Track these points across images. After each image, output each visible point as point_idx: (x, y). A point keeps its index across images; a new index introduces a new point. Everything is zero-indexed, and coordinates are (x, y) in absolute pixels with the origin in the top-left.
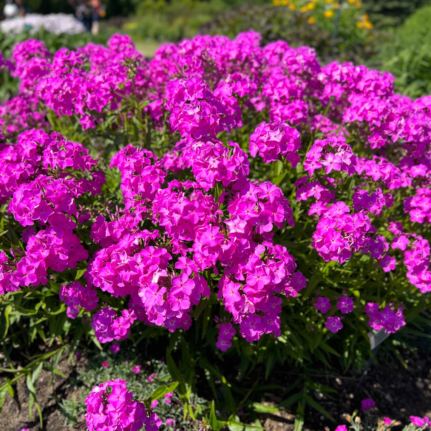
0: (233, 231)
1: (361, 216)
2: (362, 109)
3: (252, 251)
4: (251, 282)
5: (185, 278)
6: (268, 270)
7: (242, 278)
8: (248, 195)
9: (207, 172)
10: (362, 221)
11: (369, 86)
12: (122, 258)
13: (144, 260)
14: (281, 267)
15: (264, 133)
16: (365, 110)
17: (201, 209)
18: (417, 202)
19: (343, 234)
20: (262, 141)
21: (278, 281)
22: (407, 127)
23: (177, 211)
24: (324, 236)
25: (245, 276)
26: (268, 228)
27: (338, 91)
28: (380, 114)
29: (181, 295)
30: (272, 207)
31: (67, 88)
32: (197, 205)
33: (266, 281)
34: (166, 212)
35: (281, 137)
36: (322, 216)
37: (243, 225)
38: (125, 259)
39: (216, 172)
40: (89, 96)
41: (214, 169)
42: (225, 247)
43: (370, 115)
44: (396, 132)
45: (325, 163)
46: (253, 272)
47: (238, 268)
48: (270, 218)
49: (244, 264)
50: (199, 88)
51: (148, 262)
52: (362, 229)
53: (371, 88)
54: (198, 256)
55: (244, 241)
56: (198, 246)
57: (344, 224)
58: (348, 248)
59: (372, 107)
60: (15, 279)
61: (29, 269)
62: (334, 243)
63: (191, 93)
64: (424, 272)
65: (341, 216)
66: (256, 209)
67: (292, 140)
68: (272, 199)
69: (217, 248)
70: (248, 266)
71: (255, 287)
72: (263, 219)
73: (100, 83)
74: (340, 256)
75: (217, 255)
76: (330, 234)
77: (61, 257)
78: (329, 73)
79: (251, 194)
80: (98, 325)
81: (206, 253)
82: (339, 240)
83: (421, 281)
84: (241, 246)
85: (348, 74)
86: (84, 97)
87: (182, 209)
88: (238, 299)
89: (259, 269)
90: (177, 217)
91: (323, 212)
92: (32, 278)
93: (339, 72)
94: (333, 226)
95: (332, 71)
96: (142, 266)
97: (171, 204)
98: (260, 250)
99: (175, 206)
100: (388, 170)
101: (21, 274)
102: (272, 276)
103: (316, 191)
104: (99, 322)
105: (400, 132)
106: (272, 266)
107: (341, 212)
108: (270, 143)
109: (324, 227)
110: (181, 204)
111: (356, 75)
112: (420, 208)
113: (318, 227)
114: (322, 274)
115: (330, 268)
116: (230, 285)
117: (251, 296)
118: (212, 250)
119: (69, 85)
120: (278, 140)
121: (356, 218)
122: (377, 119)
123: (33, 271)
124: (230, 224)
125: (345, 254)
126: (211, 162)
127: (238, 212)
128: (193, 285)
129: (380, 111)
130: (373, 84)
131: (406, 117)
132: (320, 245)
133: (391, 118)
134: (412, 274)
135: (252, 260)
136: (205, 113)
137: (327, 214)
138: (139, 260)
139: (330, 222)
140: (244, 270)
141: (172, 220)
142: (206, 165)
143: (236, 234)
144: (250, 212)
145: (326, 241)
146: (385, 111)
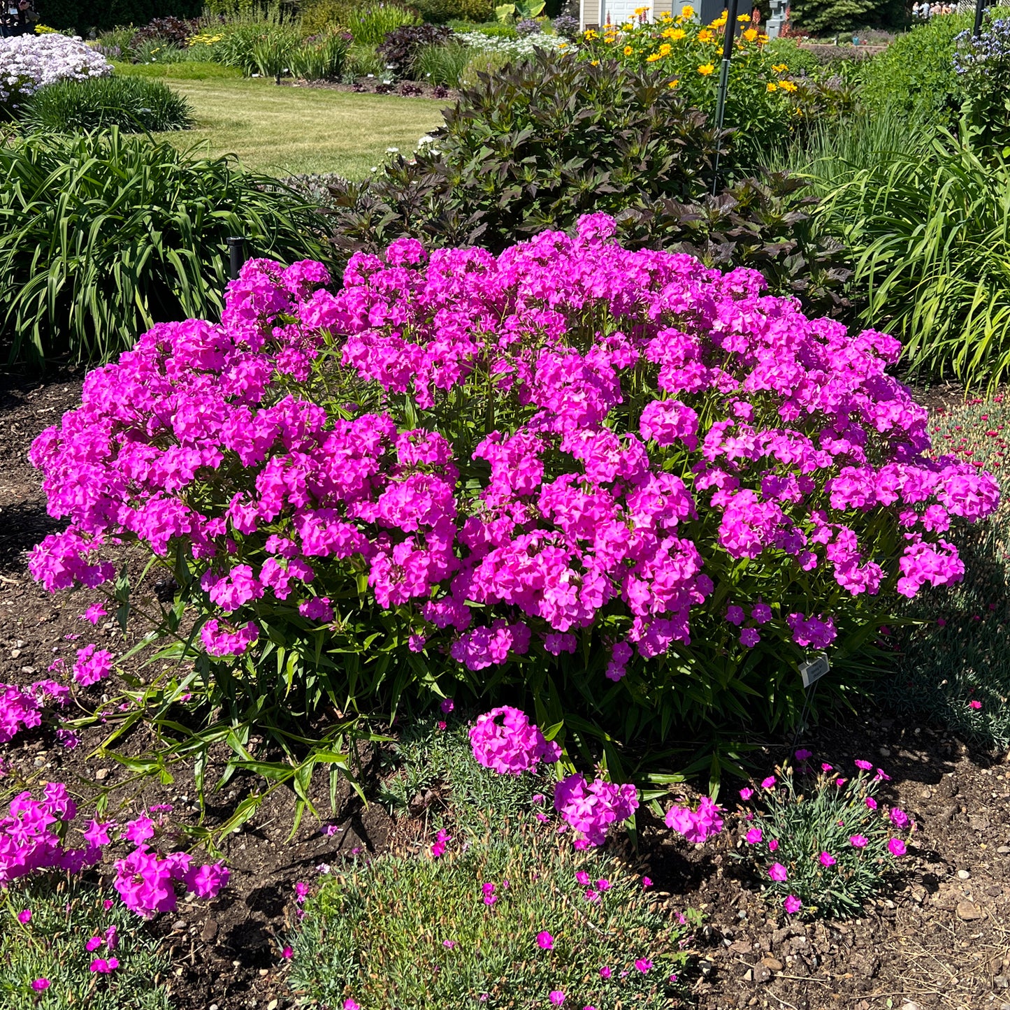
0: (639, 526)
1: (771, 505)
2: (769, 375)
3: (659, 546)
4: (660, 579)
5: (595, 576)
6: (677, 565)
7: (650, 575)
8: (648, 488)
9: (606, 466)
10: (772, 511)
11: (780, 339)
12: (521, 560)
13: (546, 560)
14: (690, 561)
15: (657, 414)
16: (772, 376)
17: (600, 505)
18: (838, 485)
19: (751, 527)
20: (656, 424)
21: (687, 576)
22: (824, 397)
23: (576, 508)
24: (732, 530)
25: (653, 573)
26: (674, 522)
27: (740, 345)
28: (790, 382)
29: (592, 593)
30: (676, 500)
31: (404, 362)
32: (596, 500)
33: (676, 577)
34: (564, 509)
35: (677, 418)
36: (726, 507)
37: (648, 519)
38: (525, 561)
39: (617, 467)
40: (436, 371)
41: (614, 464)
42: (632, 543)
43: (779, 383)
44: (811, 402)
45: (726, 449)
46: (661, 568)
47: (644, 564)
48: (674, 512)
49: (651, 560)
50: (578, 366)
51: (551, 563)
52: (773, 519)
53: (783, 342)
54: (601, 554)
55: (651, 536)
56: (601, 544)
57: (752, 515)
58: (758, 541)
59: (781, 373)
60: (405, 590)
61: (418, 577)
62: (743, 537)
63: (569, 373)
64: (853, 569)
65: (749, 506)
66: (660, 502)
67: (689, 422)
68: (675, 492)
69: (625, 545)
70: (656, 561)
71: (664, 584)
72: (668, 512)
73: (444, 352)
74: (750, 551)
75: (623, 552)
76: (737, 528)
77: (440, 565)
78: (727, 321)
79: (652, 486)
80: (472, 648)
81: (611, 550)
82: (748, 533)
83: (850, 581)
84: (648, 542)
85: (751, 323)
86: (429, 372)
87: (582, 506)
88: (647, 598)
89: (668, 565)
90: (577, 514)
91: (728, 502)
92: (420, 588)
93: (740, 320)
94: (740, 518)
95: (731, 320)
96: (544, 568)
97: (569, 501)
98: (666, 544)
99: (574, 502)
100: (799, 451)
101: (409, 584)
102: (682, 571)
103: (717, 477)
104: (472, 644)
105: (816, 402)
106: (681, 561)
107: (748, 502)
108: (664, 426)
109: (730, 520)
110: (580, 500)
111: (762, 324)
112: (841, 492)
113: (724, 520)
114: (731, 580)
115: (741, 571)
116: (637, 585)
117: (660, 593)
118: (617, 546)
119: (406, 357)
120: (675, 422)
121: (764, 508)
122: (787, 388)
123: (422, 580)
124: (635, 519)
125: (755, 548)
126: (610, 454)
127: (641, 506)
128: (604, 583)
129: (790, 378)
130: (785, 336)
131: (823, 384)
132: (728, 539)
133: (804, 385)
134: (840, 573)
135: (659, 556)
136: (591, 399)
137: (731, 505)
138: (541, 561)
139: (737, 514)
140: (652, 567)
141: (571, 518)
142: (604, 459)
143: (642, 529)
144: (652, 506)
145: (734, 535)
146: (796, 377)
